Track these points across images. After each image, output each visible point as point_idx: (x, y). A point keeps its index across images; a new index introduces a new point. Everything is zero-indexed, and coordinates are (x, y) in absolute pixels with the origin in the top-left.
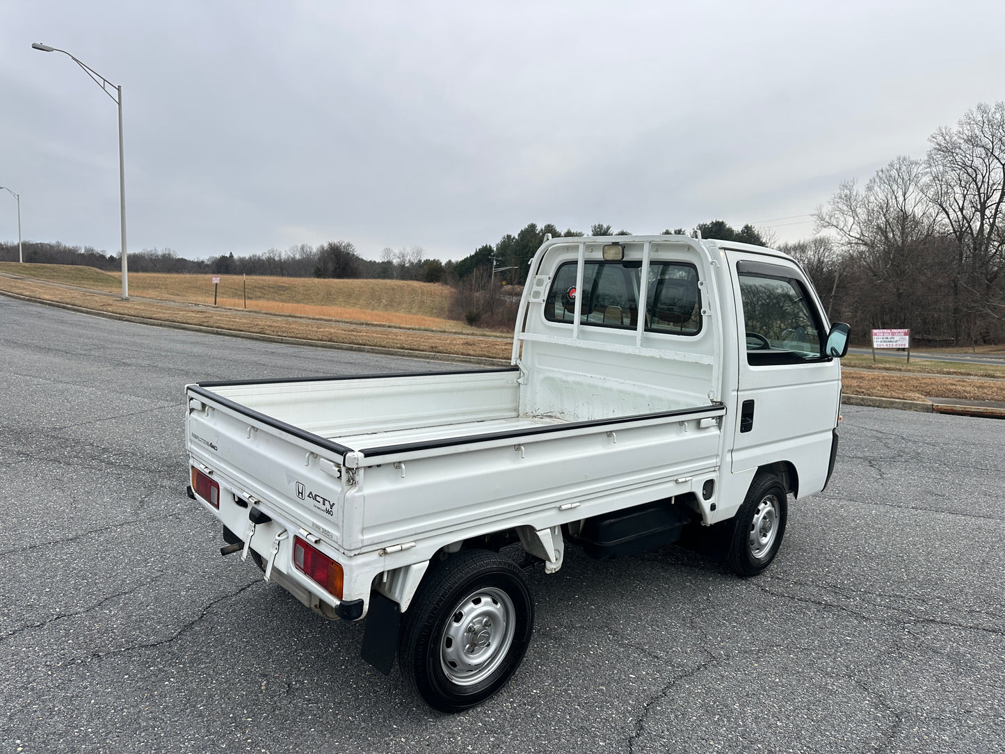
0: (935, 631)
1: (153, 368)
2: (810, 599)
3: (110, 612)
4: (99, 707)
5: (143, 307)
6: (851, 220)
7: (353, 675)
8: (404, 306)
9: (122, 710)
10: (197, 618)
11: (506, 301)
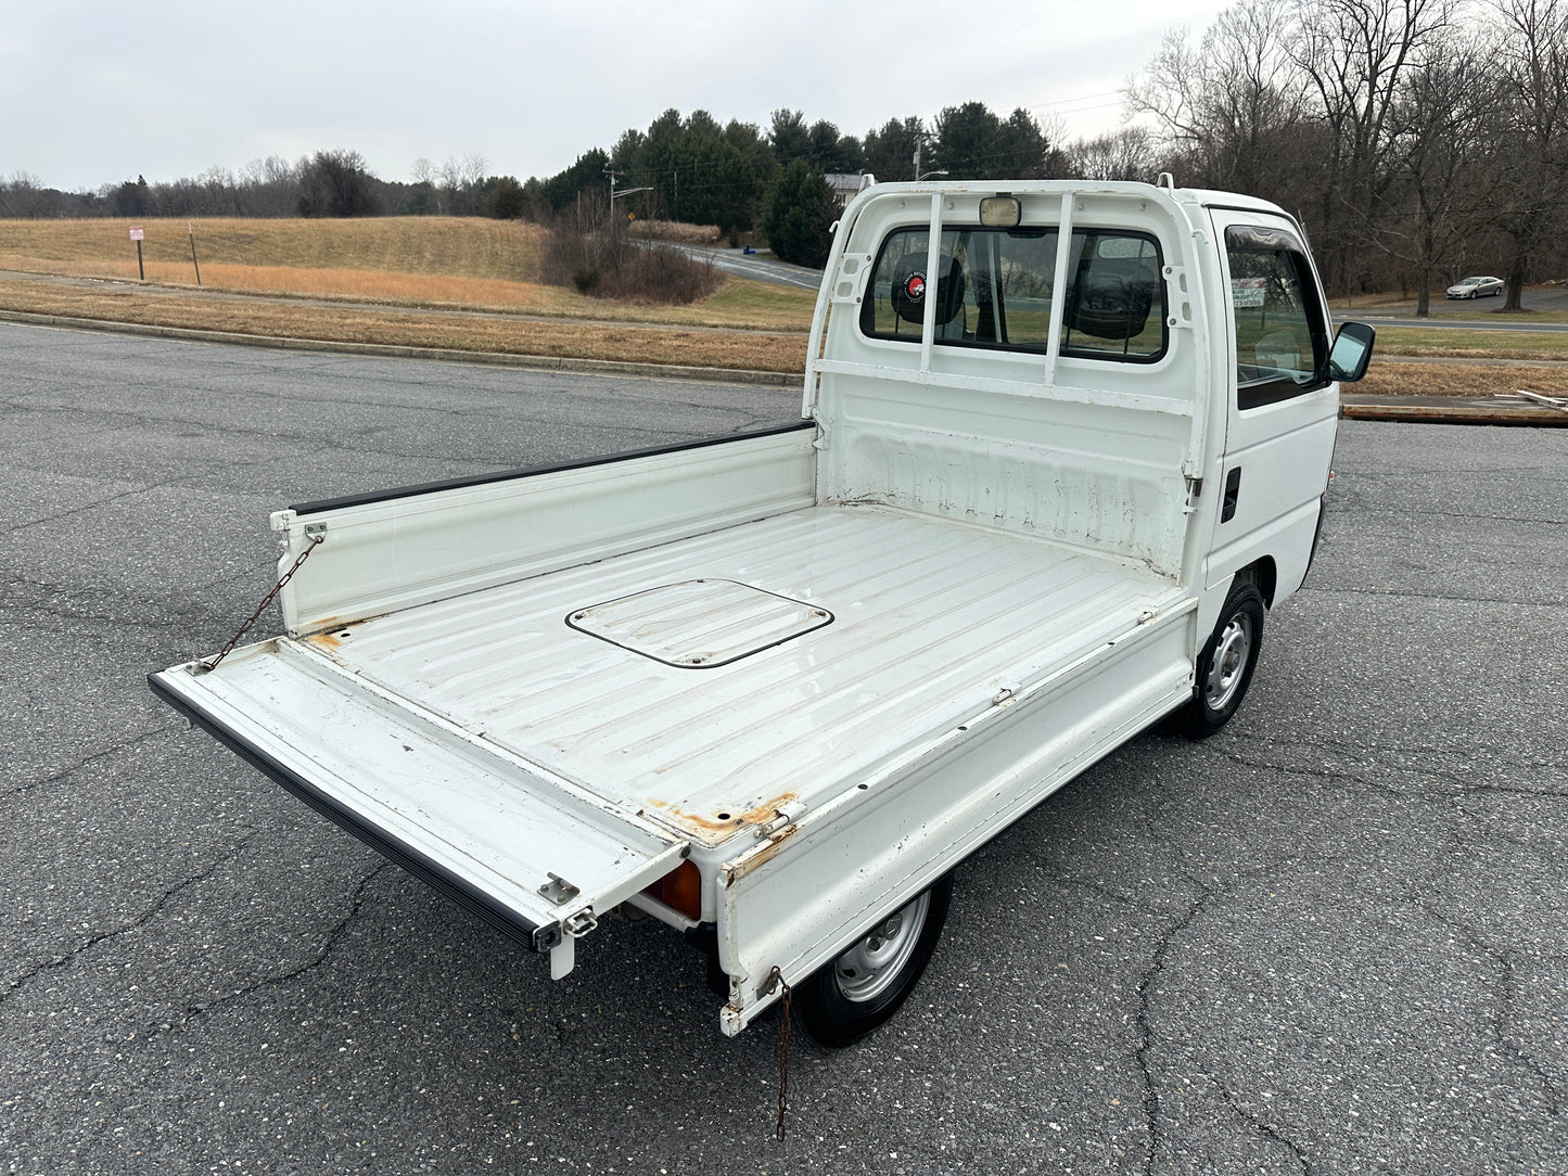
0: (1499, 805)
1: (73, 413)
2: (1305, 767)
3: (186, 919)
4: (239, 1115)
5: (11, 291)
6: (1177, 98)
7: (658, 992)
8: (463, 262)
9: (282, 1114)
10: (347, 914)
11: (638, 248)
